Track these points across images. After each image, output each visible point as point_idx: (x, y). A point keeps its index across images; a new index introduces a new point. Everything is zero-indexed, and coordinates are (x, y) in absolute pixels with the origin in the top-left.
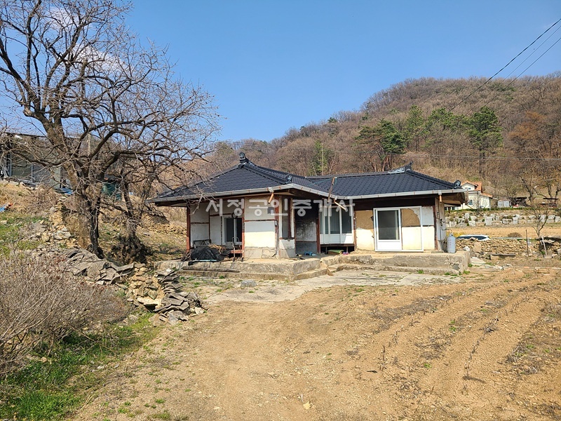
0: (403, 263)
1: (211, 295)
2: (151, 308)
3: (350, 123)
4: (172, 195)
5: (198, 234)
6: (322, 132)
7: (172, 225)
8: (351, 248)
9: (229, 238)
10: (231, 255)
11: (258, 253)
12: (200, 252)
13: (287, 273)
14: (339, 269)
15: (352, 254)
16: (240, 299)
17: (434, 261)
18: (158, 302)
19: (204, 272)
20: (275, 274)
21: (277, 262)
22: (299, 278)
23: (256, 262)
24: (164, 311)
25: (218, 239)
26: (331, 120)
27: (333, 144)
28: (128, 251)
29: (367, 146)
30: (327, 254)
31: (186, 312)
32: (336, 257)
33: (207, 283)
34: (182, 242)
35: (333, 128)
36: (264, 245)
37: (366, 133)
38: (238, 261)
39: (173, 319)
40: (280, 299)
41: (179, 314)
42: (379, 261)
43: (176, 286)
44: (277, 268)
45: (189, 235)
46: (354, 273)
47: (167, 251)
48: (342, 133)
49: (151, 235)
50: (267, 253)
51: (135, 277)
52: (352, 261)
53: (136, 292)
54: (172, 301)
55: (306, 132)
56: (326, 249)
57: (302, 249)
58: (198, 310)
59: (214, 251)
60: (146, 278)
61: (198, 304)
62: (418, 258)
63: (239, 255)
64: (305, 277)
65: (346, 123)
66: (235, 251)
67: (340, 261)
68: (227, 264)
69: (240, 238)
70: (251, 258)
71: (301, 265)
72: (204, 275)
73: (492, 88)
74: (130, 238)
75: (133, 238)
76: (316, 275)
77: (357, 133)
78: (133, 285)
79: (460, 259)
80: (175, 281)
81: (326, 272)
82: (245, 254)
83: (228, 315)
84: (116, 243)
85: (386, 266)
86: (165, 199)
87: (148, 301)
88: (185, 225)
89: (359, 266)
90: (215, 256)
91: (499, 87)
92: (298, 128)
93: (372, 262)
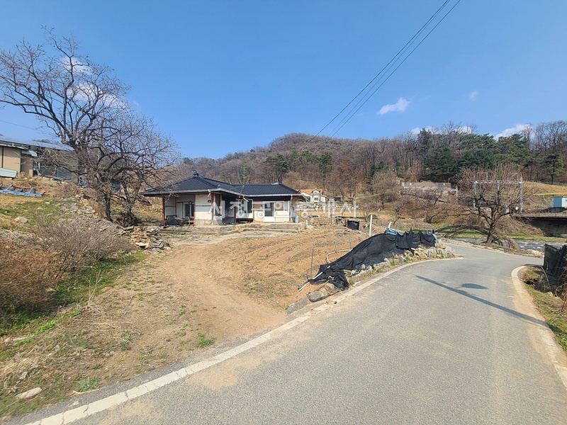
0: (274, 227)
1: (175, 242)
2: (143, 247)
3: (262, 153)
4: (154, 191)
5: (169, 212)
6: (246, 157)
7: (153, 207)
8: (251, 220)
9: (187, 214)
10: (188, 223)
11: (202, 222)
12: (170, 221)
13: (216, 232)
14: (244, 230)
15: (252, 223)
16: (191, 243)
17: (288, 227)
18: (147, 245)
19: (172, 232)
20: (211, 233)
21: (212, 227)
22: (222, 234)
23: (201, 227)
24: (150, 248)
25: (181, 216)
26: (252, 151)
27: (252, 164)
28: (127, 221)
29: (269, 167)
30: (240, 223)
31: (162, 248)
32: (244, 225)
33: (174, 237)
34: (160, 216)
35: (253, 155)
36: (205, 219)
37: (269, 160)
38: (191, 226)
39: (155, 252)
40: (210, 243)
41: (159, 250)
42: (264, 226)
43: (156, 237)
44: (211, 230)
45: (164, 213)
46: (250, 232)
47: (150, 221)
48: (257, 158)
49: (140, 211)
50: (207, 222)
51: (134, 233)
52: (251, 226)
53: (135, 240)
54: (154, 244)
55: (238, 156)
56: (239, 221)
57: (226, 221)
58: (168, 248)
59: (178, 221)
60: (141, 233)
61: (168, 245)
62: (281, 225)
63: (193, 223)
64: (226, 234)
65: (260, 153)
66: (190, 221)
67: (245, 226)
68: (185, 227)
69: (193, 215)
70: (198, 225)
71: (224, 228)
72: (172, 233)
73: (331, 143)
74: (128, 214)
75: (130, 214)
76: (231, 233)
77: (265, 159)
78: (133, 236)
79: (299, 226)
80: (156, 235)
81: (237, 232)
82: (196, 223)
83: (183, 250)
84: (119, 216)
85: (267, 229)
86: (150, 193)
87: (141, 244)
88: (162, 207)
89: (254, 229)
90: (178, 223)
91: (335, 142)
92: (233, 153)
93: (261, 227)
